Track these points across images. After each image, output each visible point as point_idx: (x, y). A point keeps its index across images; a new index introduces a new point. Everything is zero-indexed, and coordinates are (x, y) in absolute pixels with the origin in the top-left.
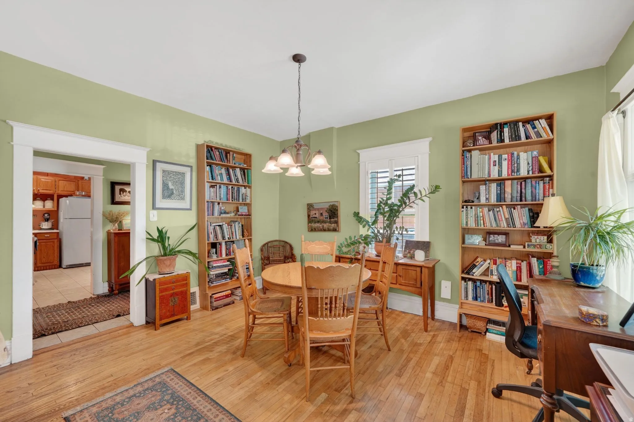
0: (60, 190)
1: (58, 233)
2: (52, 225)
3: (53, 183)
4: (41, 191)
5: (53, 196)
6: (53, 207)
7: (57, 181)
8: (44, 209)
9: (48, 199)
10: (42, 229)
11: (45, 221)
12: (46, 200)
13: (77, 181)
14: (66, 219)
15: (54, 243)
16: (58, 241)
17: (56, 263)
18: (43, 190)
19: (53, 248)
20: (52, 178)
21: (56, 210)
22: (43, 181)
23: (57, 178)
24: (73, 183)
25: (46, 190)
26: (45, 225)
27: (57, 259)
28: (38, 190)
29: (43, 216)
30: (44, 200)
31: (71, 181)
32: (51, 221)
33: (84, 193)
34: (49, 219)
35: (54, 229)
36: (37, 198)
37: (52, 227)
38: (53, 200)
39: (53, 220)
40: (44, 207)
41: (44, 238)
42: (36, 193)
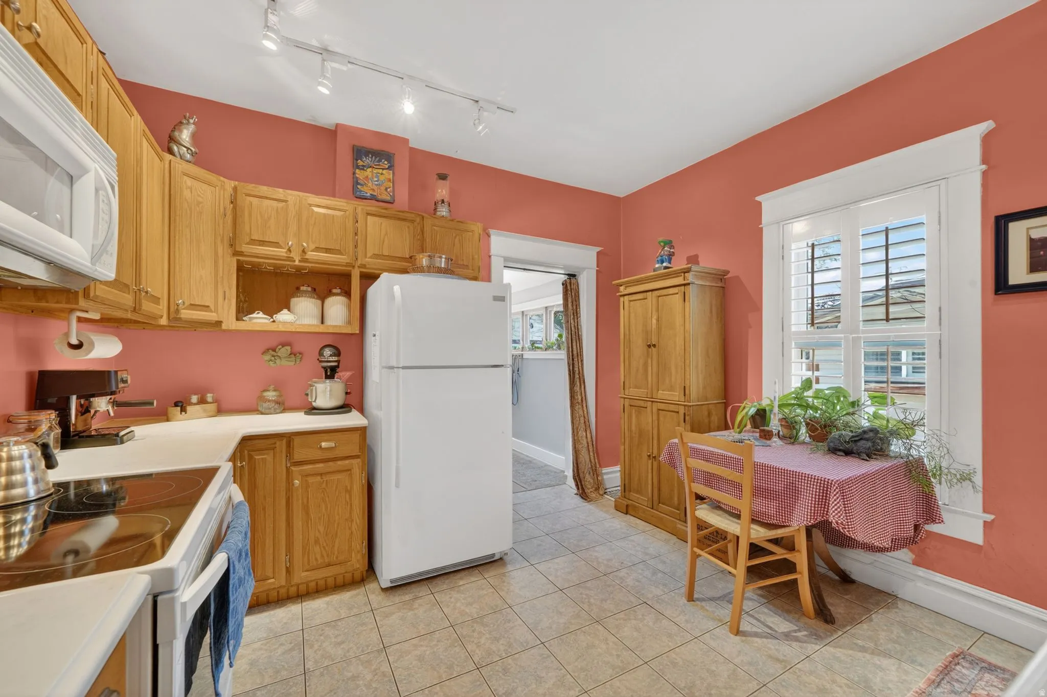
0: (369, 255)
1: (362, 431)
2: (347, 393)
3: (350, 224)
4: (311, 255)
5: (347, 276)
6: (349, 322)
7: (360, 217)
8: (322, 329)
9: (334, 291)
10: (315, 409)
11: (327, 377)
12: (330, 293)
13: (418, 220)
14: (392, 368)
15: (351, 475)
16: (363, 462)
17: (358, 562)
18: (317, 249)
19: (348, 496)
20: (345, 204)
21: (358, 332)
22: (317, 212)
23: (362, 207)
24: (408, 227)
25: (327, 250)
26: (324, 392)
27: (360, 546)
28: (304, 251)
29: (318, 357)
30: (322, 295)
31: (404, 220)
32: (344, 374)
33: (443, 260)
34: (338, 366)
35: (350, 411)
36: (302, 288)
37: (346, 399)
38: (347, 294)
39: (347, 374)
40: (322, 323)
41: (318, 455)
42: (297, 263)
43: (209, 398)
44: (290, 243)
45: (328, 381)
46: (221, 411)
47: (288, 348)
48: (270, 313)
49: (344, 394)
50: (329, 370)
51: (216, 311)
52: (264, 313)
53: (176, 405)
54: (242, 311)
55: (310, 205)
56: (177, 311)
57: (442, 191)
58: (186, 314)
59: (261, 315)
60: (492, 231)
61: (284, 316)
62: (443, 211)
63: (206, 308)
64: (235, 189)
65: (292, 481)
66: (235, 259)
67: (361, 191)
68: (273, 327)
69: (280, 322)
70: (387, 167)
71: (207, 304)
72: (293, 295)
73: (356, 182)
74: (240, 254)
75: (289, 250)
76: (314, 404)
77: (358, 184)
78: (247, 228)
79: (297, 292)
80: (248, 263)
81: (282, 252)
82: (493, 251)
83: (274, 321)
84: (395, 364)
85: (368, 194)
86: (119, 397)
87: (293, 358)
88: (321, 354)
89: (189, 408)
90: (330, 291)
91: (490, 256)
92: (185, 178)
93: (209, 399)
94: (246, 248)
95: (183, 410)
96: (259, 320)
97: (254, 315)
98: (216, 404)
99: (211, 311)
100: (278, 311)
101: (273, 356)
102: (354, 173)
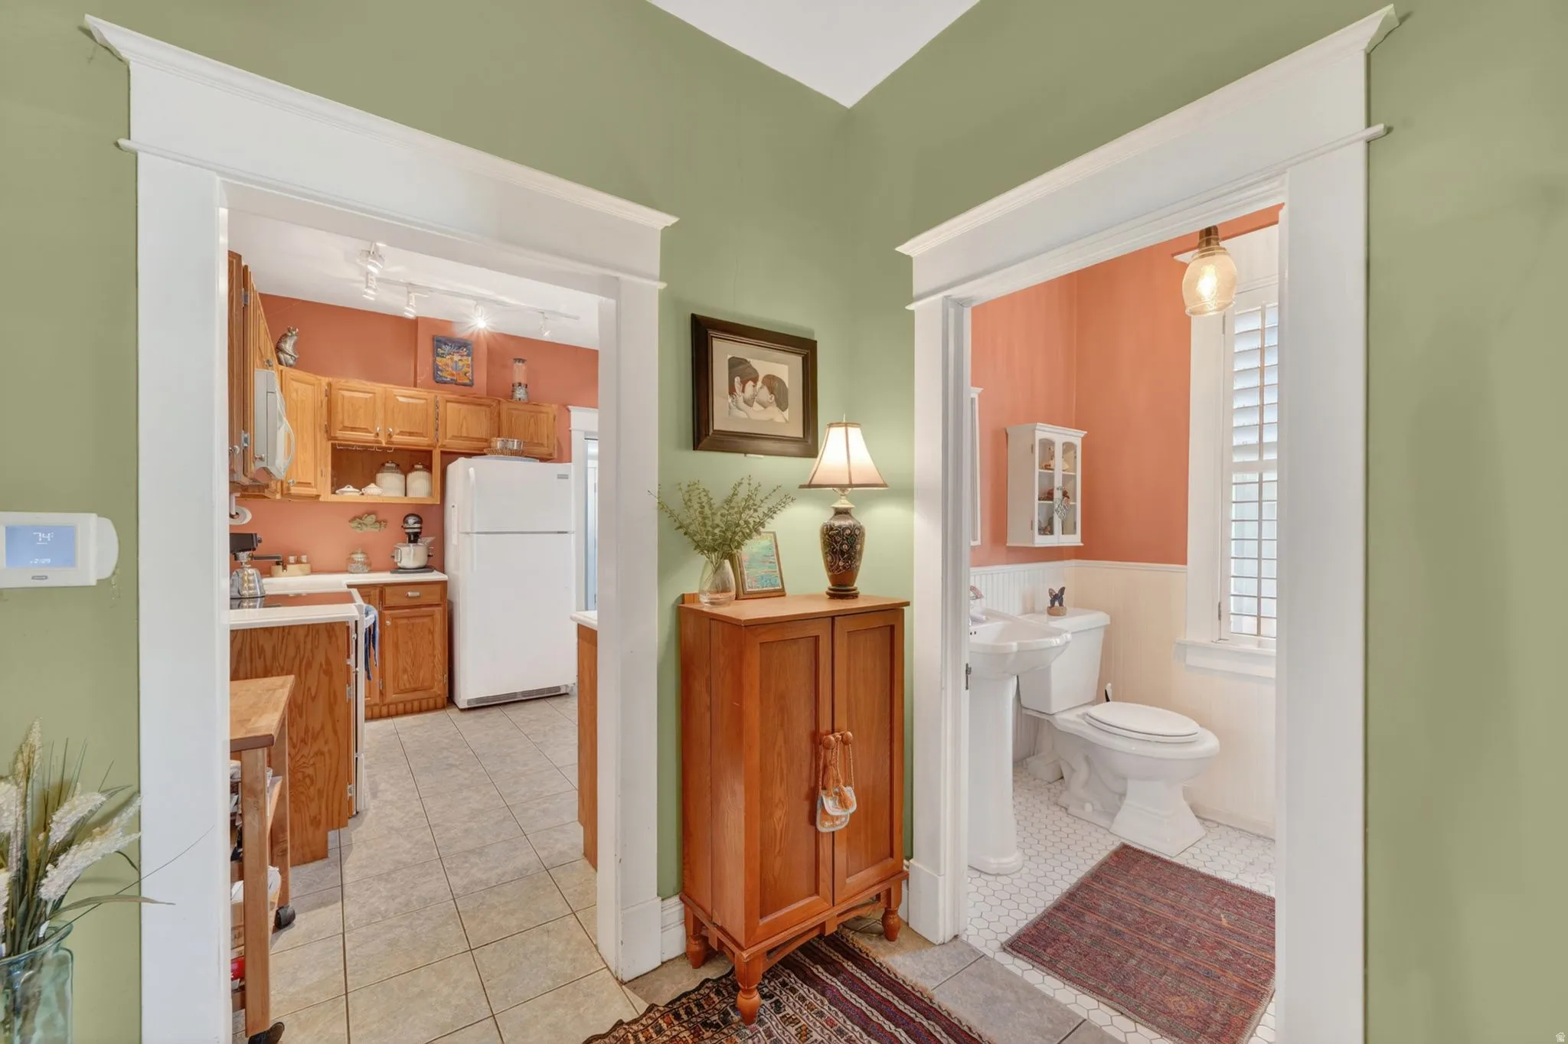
0: (449, 435)
1: (444, 583)
2: (429, 556)
3: (431, 410)
4: (397, 438)
5: (429, 454)
6: (431, 494)
7: (441, 404)
8: (405, 501)
9: (416, 466)
10: (399, 569)
11: (411, 542)
12: (412, 469)
13: (494, 404)
14: (468, 533)
15: (433, 619)
16: (444, 610)
17: (439, 689)
18: (402, 433)
19: (431, 637)
20: (425, 393)
21: (439, 503)
22: (401, 402)
23: (441, 394)
24: (485, 412)
25: (411, 434)
26: (409, 554)
27: (441, 678)
28: (390, 436)
29: (402, 524)
30: (406, 470)
31: (480, 405)
32: (425, 540)
33: (515, 443)
34: (420, 533)
35: (432, 571)
36: (387, 465)
37: (428, 562)
38: (428, 468)
39: (430, 539)
40: (406, 495)
41: (405, 602)
42: (384, 445)
43: (304, 558)
44: (378, 429)
45: (411, 545)
46: (313, 571)
47: (373, 516)
48: (360, 486)
49: (426, 557)
50: (412, 537)
51: (316, 486)
52: (354, 487)
53: (278, 563)
54: (337, 485)
55: (396, 396)
56: (289, 489)
57: (519, 373)
58: (294, 490)
59: (351, 489)
60: (570, 407)
61: (372, 489)
62: (520, 393)
63: (308, 484)
64: (330, 385)
65: (385, 622)
66: (330, 443)
67: (441, 376)
68: (363, 499)
69: (369, 495)
70: (466, 353)
71: (309, 482)
72: (379, 471)
73: (436, 369)
74: (335, 439)
75: (377, 434)
76: (399, 564)
77: (438, 370)
78: (340, 417)
79: (381, 467)
80: (340, 445)
81: (370, 437)
82: (573, 426)
83: (363, 494)
84: (469, 530)
85: (448, 379)
86: (255, 553)
87: (378, 525)
88: (405, 521)
89: (289, 567)
90: (413, 466)
91: (570, 431)
92: (292, 382)
93: (304, 560)
94: (339, 434)
95: (285, 568)
96: (349, 493)
97: (345, 489)
98: (309, 565)
99: (312, 487)
100: (366, 485)
101: (360, 524)
102: (434, 361)
